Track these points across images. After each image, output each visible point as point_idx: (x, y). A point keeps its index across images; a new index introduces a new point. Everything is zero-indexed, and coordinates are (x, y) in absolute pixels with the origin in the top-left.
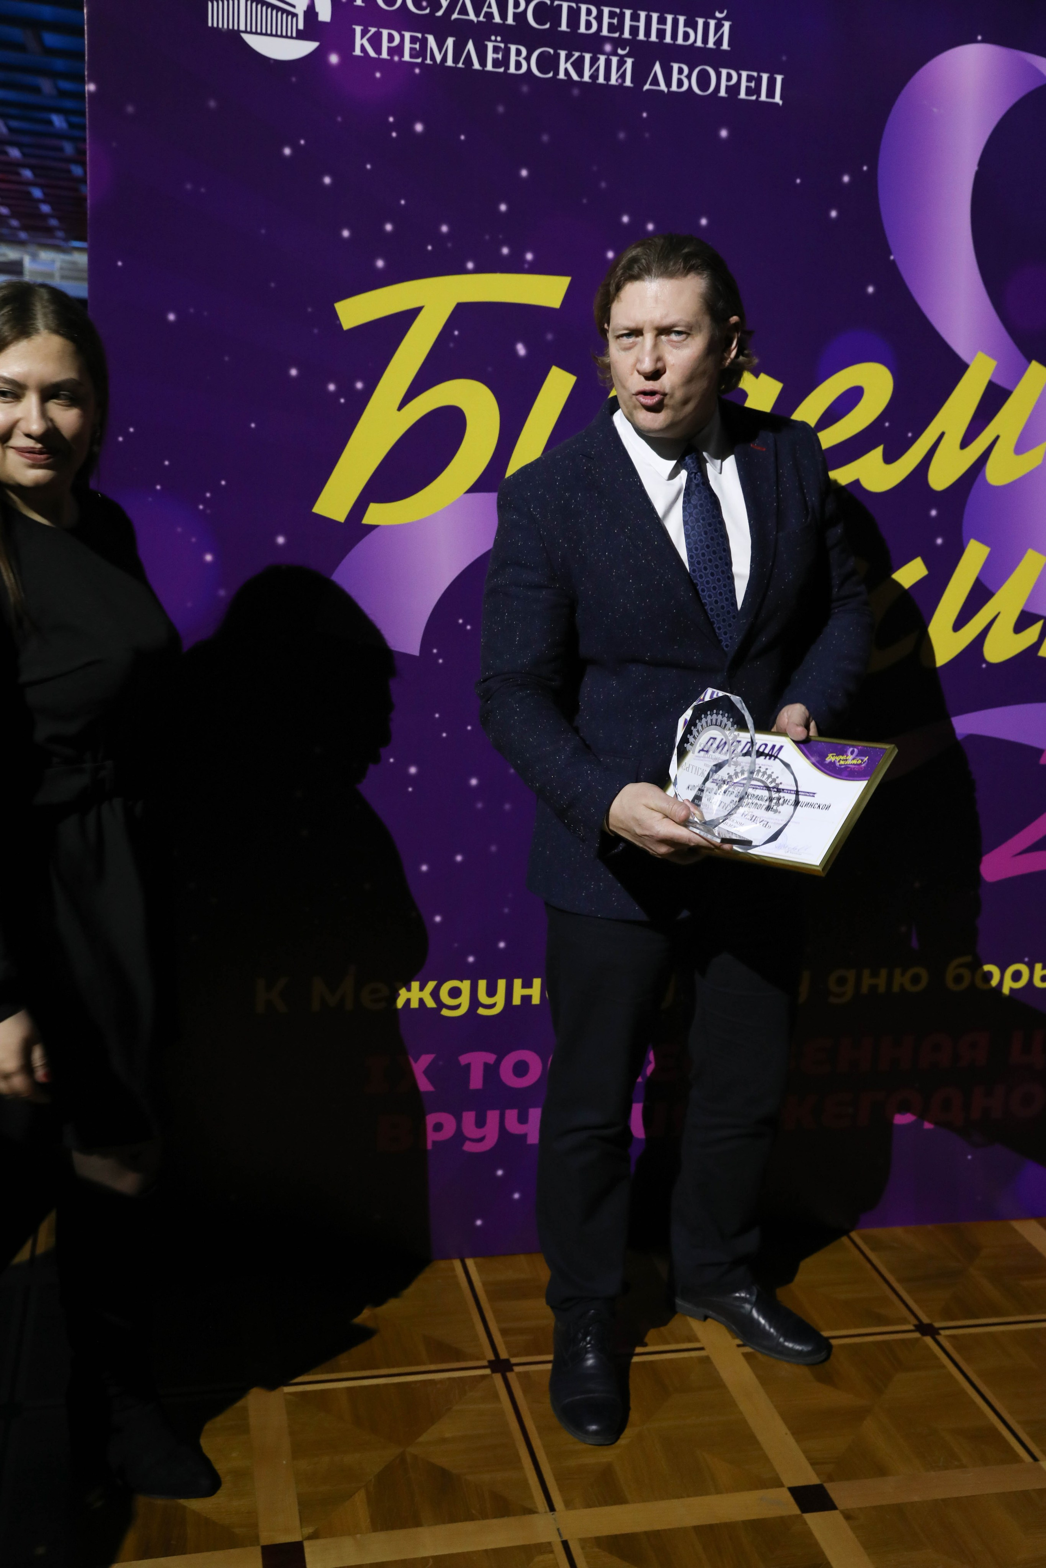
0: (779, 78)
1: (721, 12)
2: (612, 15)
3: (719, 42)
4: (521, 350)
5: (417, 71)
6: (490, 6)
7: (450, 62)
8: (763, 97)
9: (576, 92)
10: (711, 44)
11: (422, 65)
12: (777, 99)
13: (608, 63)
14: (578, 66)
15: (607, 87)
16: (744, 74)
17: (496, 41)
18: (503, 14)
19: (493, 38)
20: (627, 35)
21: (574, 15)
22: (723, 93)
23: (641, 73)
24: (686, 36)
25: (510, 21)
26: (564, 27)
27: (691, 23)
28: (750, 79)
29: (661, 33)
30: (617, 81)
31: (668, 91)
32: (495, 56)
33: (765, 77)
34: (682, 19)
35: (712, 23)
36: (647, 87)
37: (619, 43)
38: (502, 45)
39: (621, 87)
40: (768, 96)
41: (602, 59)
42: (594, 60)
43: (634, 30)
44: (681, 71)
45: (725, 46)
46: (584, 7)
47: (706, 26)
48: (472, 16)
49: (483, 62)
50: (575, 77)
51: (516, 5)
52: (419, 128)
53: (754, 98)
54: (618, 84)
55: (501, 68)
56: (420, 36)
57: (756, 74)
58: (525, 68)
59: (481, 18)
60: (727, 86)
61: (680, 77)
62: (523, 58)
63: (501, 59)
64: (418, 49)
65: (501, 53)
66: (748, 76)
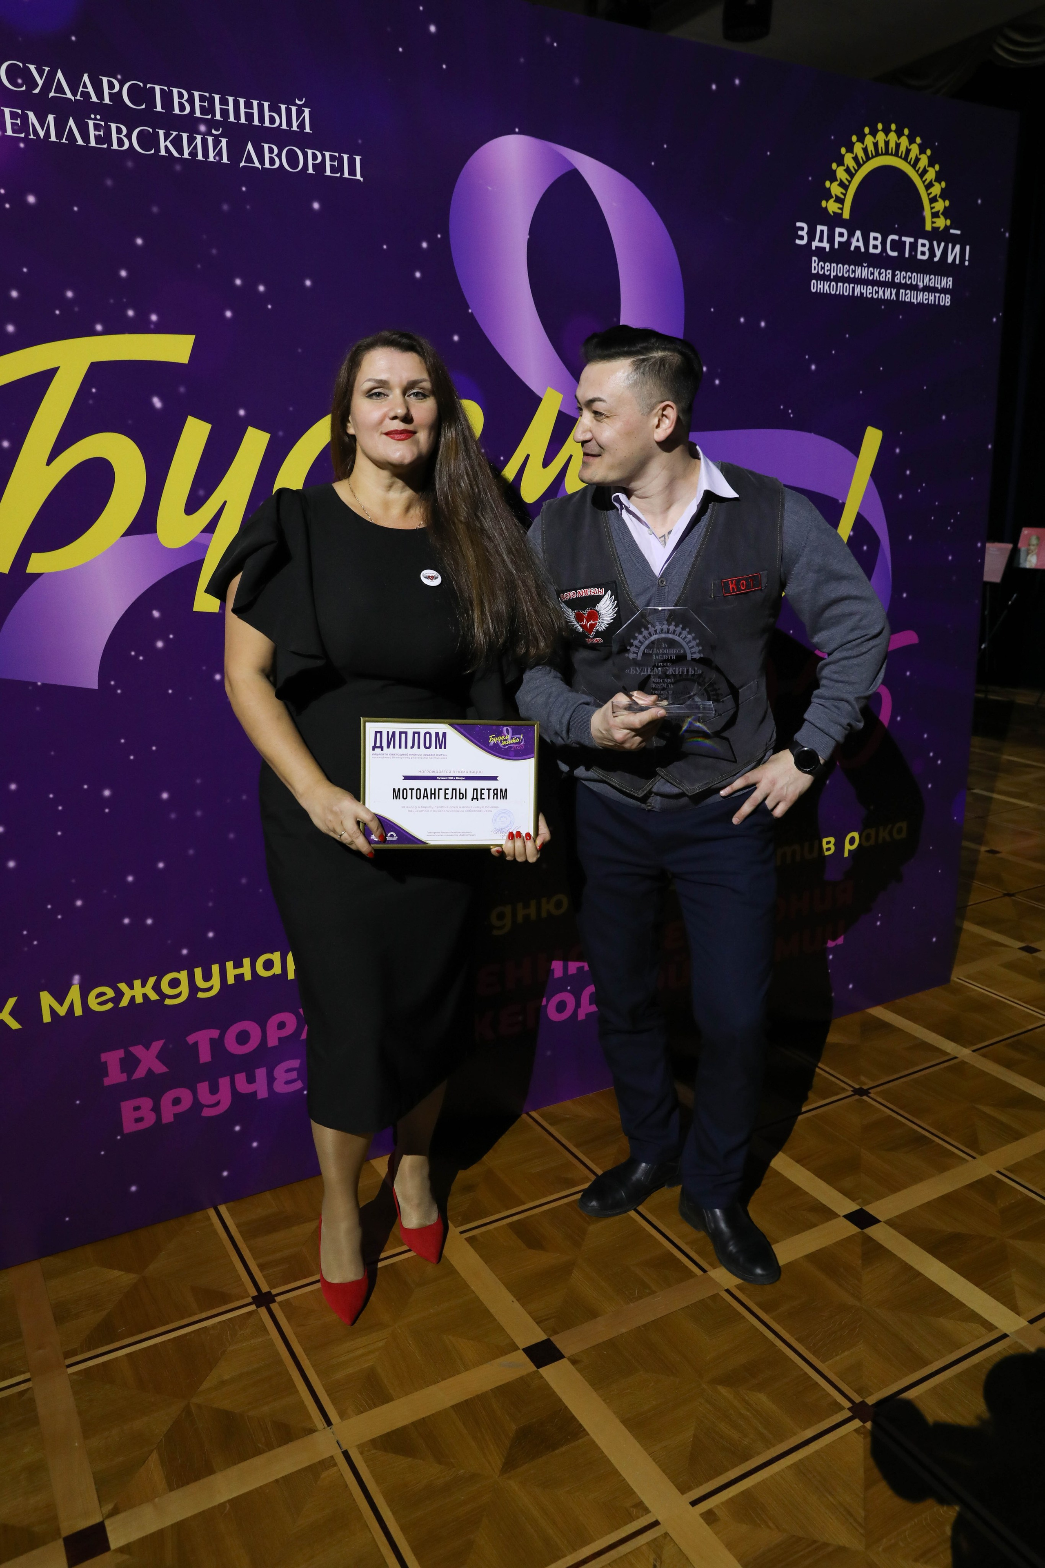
0: (358, 158)
1: (301, 100)
2: (202, 99)
3: (302, 125)
4: (157, 403)
5: (22, 145)
6: (85, 86)
7: (53, 138)
8: (346, 175)
9: (178, 168)
10: (295, 128)
11: (26, 140)
12: (358, 177)
13: (205, 143)
14: (177, 143)
15: (206, 163)
16: (327, 154)
17: (95, 119)
18: (100, 95)
19: (93, 116)
20: (218, 117)
21: (167, 98)
22: (310, 171)
23: (236, 151)
24: (272, 120)
25: (107, 100)
26: (159, 108)
27: (275, 109)
28: (332, 158)
29: (249, 116)
30: (214, 159)
31: (262, 167)
32: (97, 133)
33: (346, 157)
34: (266, 105)
35: (294, 109)
36: (242, 164)
37: (212, 124)
38: (103, 123)
39: (219, 164)
40: (350, 174)
41: (199, 138)
42: (191, 140)
43: (225, 113)
44: (271, 151)
45: (307, 129)
46: (175, 91)
47: (289, 111)
48: (69, 95)
49: (86, 138)
50: (176, 154)
51: (111, 86)
52: (31, 199)
53: (338, 175)
54: (216, 161)
55: (105, 144)
56: (19, 111)
57: (337, 155)
58: (127, 145)
59: (78, 97)
60: (313, 163)
61: (271, 155)
62: (124, 136)
63: (102, 136)
64: (20, 125)
65: (102, 130)
66: (331, 156)
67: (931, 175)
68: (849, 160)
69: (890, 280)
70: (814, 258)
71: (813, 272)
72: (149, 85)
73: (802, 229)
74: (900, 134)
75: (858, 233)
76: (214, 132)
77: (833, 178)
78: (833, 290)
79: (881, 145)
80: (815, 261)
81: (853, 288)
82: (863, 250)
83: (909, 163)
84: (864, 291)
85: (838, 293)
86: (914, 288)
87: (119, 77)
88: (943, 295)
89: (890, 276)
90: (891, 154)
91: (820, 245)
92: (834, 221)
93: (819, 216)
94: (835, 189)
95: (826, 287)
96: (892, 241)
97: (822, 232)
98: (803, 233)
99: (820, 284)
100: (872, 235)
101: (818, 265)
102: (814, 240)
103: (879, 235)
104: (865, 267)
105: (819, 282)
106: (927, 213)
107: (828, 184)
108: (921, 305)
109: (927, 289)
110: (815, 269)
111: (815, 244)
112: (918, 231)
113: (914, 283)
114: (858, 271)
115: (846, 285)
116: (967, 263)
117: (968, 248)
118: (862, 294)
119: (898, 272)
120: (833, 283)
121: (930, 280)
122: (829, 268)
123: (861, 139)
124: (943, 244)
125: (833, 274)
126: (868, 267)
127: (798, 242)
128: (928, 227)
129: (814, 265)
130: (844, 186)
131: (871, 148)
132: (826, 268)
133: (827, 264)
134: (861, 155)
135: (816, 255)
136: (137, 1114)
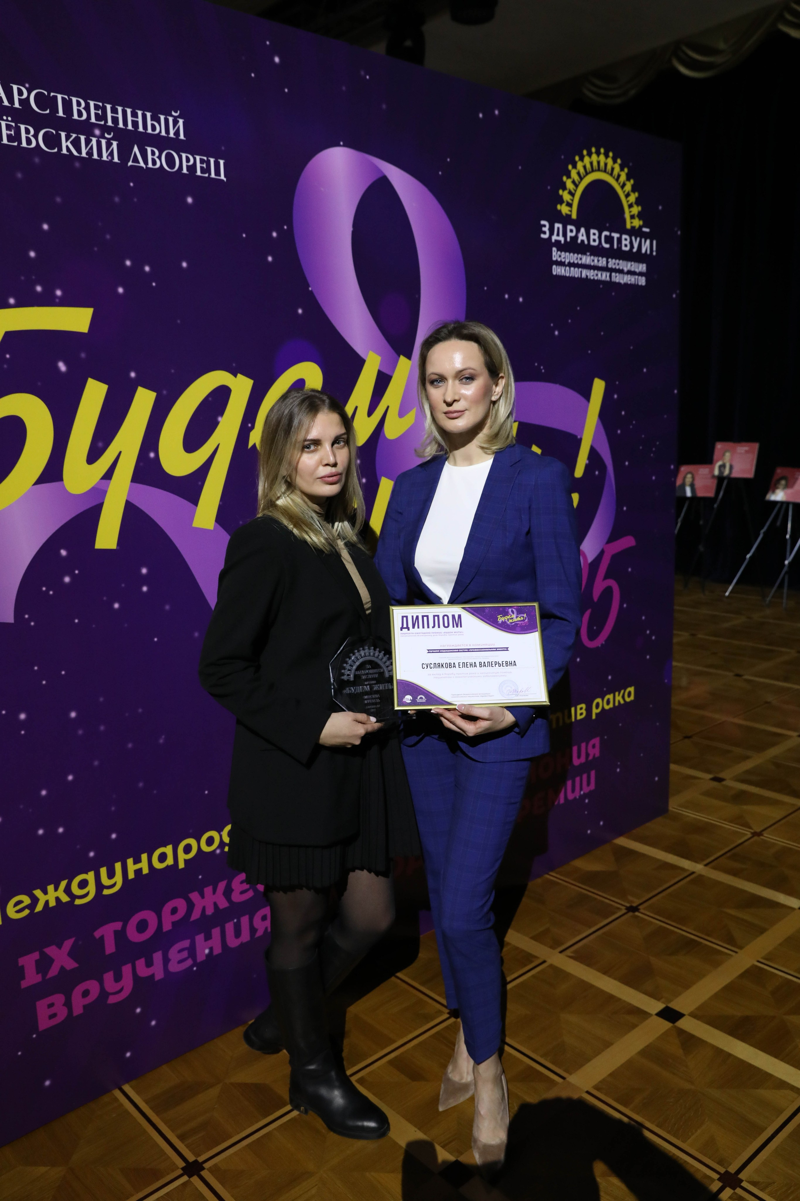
0: (222, 162)
1: (176, 112)
2: (96, 107)
3: (177, 133)
4: (62, 367)
8: (213, 175)
9: (77, 164)
10: (172, 135)
12: (222, 177)
13: (99, 144)
14: (76, 144)
15: (100, 162)
16: (198, 158)
17: (7, 120)
18: (11, 100)
19: (5, 118)
20: (110, 123)
21: (67, 106)
22: (185, 171)
23: (125, 152)
24: (154, 128)
25: (17, 105)
26: (61, 113)
27: (156, 118)
28: (202, 161)
29: (135, 124)
30: (107, 158)
31: (146, 167)
32: (9, 132)
33: (212, 160)
34: (149, 115)
35: (171, 119)
36: (130, 163)
38: (13, 124)
39: (111, 162)
40: (216, 175)
41: (94, 141)
42: (88, 142)
43: (115, 120)
44: (153, 153)
45: (182, 137)
46: (74, 100)
47: (167, 121)
50: (75, 153)
51: (20, 93)
53: (207, 175)
54: (108, 160)
55: (14, 142)
57: (205, 158)
58: (34, 144)
60: (187, 166)
61: (153, 157)
62: (31, 136)
63: (13, 135)
65: (13, 130)
66: (201, 159)
67: (628, 187)
68: (574, 174)
69: (605, 265)
70: (554, 249)
71: (554, 259)
72: (52, 94)
73: (545, 226)
74: (607, 156)
75: (583, 230)
76: (106, 135)
77: (564, 188)
78: (568, 273)
79: (595, 164)
80: (555, 251)
81: (581, 272)
82: (586, 242)
83: (614, 178)
84: (588, 274)
85: (571, 275)
86: (621, 271)
87: (27, 85)
88: (640, 277)
89: (605, 263)
90: (602, 171)
91: (558, 238)
92: (566, 220)
93: (556, 217)
94: (566, 197)
95: (563, 271)
96: (606, 236)
97: (558, 229)
98: (546, 229)
99: (559, 268)
100: (592, 231)
101: (557, 253)
102: (553, 235)
103: (596, 232)
104: (588, 256)
106: (627, 216)
107: (561, 192)
108: (626, 285)
109: (630, 273)
110: (555, 257)
111: (554, 238)
112: (622, 230)
113: (621, 268)
114: (584, 258)
115: (576, 269)
116: (654, 253)
117: (655, 242)
118: (587, 276)
119: (610, 260)
120: (568, 268)
121: (631, 265)
122: (564, 256)
123: (582, 159)
124: (638, 239)
125: (567, 261)
126: (591, 255)
127: (543, 236)
128: (628, 226)
129: (554, 253)
130: (572, 194)
131: (588, 166)
132: (563, 256)
133: (563, 253)
134: (582, 171)
135: (555, 246)
136: (52, 1011)
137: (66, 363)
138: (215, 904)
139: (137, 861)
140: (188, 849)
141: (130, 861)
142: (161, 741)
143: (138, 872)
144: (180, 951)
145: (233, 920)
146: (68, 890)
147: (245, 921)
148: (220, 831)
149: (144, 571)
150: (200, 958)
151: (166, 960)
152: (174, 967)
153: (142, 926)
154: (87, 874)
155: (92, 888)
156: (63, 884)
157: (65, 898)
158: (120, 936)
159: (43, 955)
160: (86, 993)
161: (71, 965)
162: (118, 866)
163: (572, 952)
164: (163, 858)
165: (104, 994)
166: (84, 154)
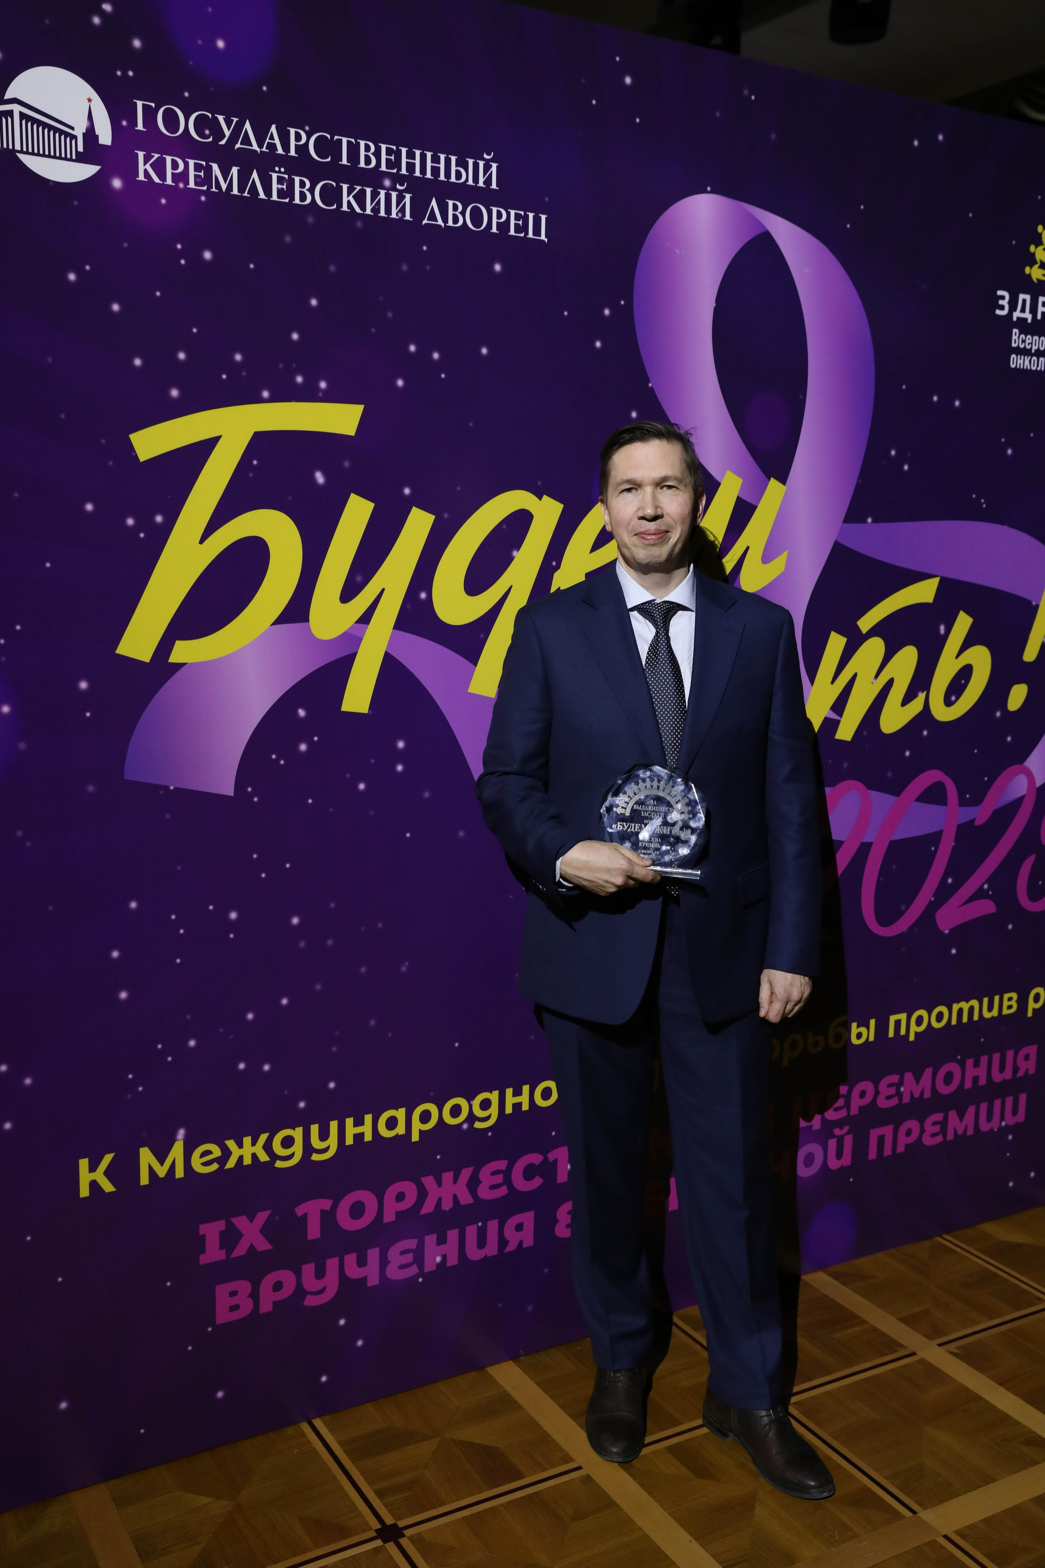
0: (543, 217)
1: (489, 154)
2: (389, 152)
3: (488, 181)
4: (320, 478)
5: (203, 198)
6: (272, 138)
7: (235, 191)
8: (530, 235)
9: (359, 224)
10: (481, 184)
11: (207, 193)
12: (543, 237)
13: (388, 198)
14: (360, 199)
15: (388, 220)
16: (513, 213)
17: (280, 172)
18: (286, 146)
19: (277, 169)
20: (404, 171)
21: (353, 151)
22: (494, 230)
23: (419, 208)
24: (458, 175)
25: (293, 153)
26: (344, 161)
27: (462, 163)
28: (517, 217)
29: (435, 171)
30: (397, 215)
31: (445, 225)
32: (280, 186)
33: (531, 215)
34: (453, 159)
35: (481, 164)
36: (425, 221)
37: (397, 179)
38: (286, 176)
39: (402, 220)
40: (534, 234)
41: (383, 193)
42: (375, 195)
43: (411, 167)
44: (455, 208)
45: (494, 186)
46: (362, 143)
47: (476, 166)
48: (255, 147)
49: (268, 191)
50: (358, 210)
51: (298, 137)
52: (208, 255)
53: (522, 235)
54: (398, 218)
55: (286, 198)
56: (204, 163)
57: (522, 213)
58: (309, 200)
59: (264, 149)
60: (497, 222)
61: (455, 213)
62: (307, 190)
63: (285, 189)
64: (203, 177)
65: (285, 184)
66: (516, 214)
70: (1015, 331)
71: (1014, 345)
72: (336, 137)
73: (1003, 298)
76: (398, 187)
77: (1038, 241)
78: (1034, 366)
80: (1015, 333)
85: (1039, 369)
87: (307, 128)
91: (1022, 315)
92: (1038, 289)
93: (1022, 284)
94: (1040, 254)
95: (1027, 362)
97: (1024, 301)
98: (1004, 302)
99: (1021, 359)
101: (1019, 338)
102: (1015, 310)
105: (1019, 357)
107: (1032, 248)
110: (1015, 343)
111: (1017, 314)
120: (1034, 358)
122: (1030, 341)
125: (1034, 348)
127: (998, 312)
129: (1014, 337)
132: (1027, 341)
133: (1029, 336)
135: (1016, 328)
136: (233, 1301)
137: (325, 474)
138: (455, 1196)
139: (359, 1122)
140: (425, 1117)
141: (349, 1122)
142: (404, 969)
143: (359, 1137)
144: (403, 1253)
145: (477, 1223)
146: (268, 1147)
147: (493, 1226)
148: (470, 1099)
149: (401, 745)
150: (429, 1267)
151: (384, 1262)
152: (394, 1273)
153: (357, 1210)
154: (294, 1130)
155: (298, 1149)
156: (263, 1137)
157: (264, 1157)
158: (328, 1218)
159: (230, 1226)
160: (278, 1286)
161: (263, 1245)
162: (334, 1125)
163: (957, 1348)
164: (392, 1123)
165: (300, 1292)
166: (368, 212)
